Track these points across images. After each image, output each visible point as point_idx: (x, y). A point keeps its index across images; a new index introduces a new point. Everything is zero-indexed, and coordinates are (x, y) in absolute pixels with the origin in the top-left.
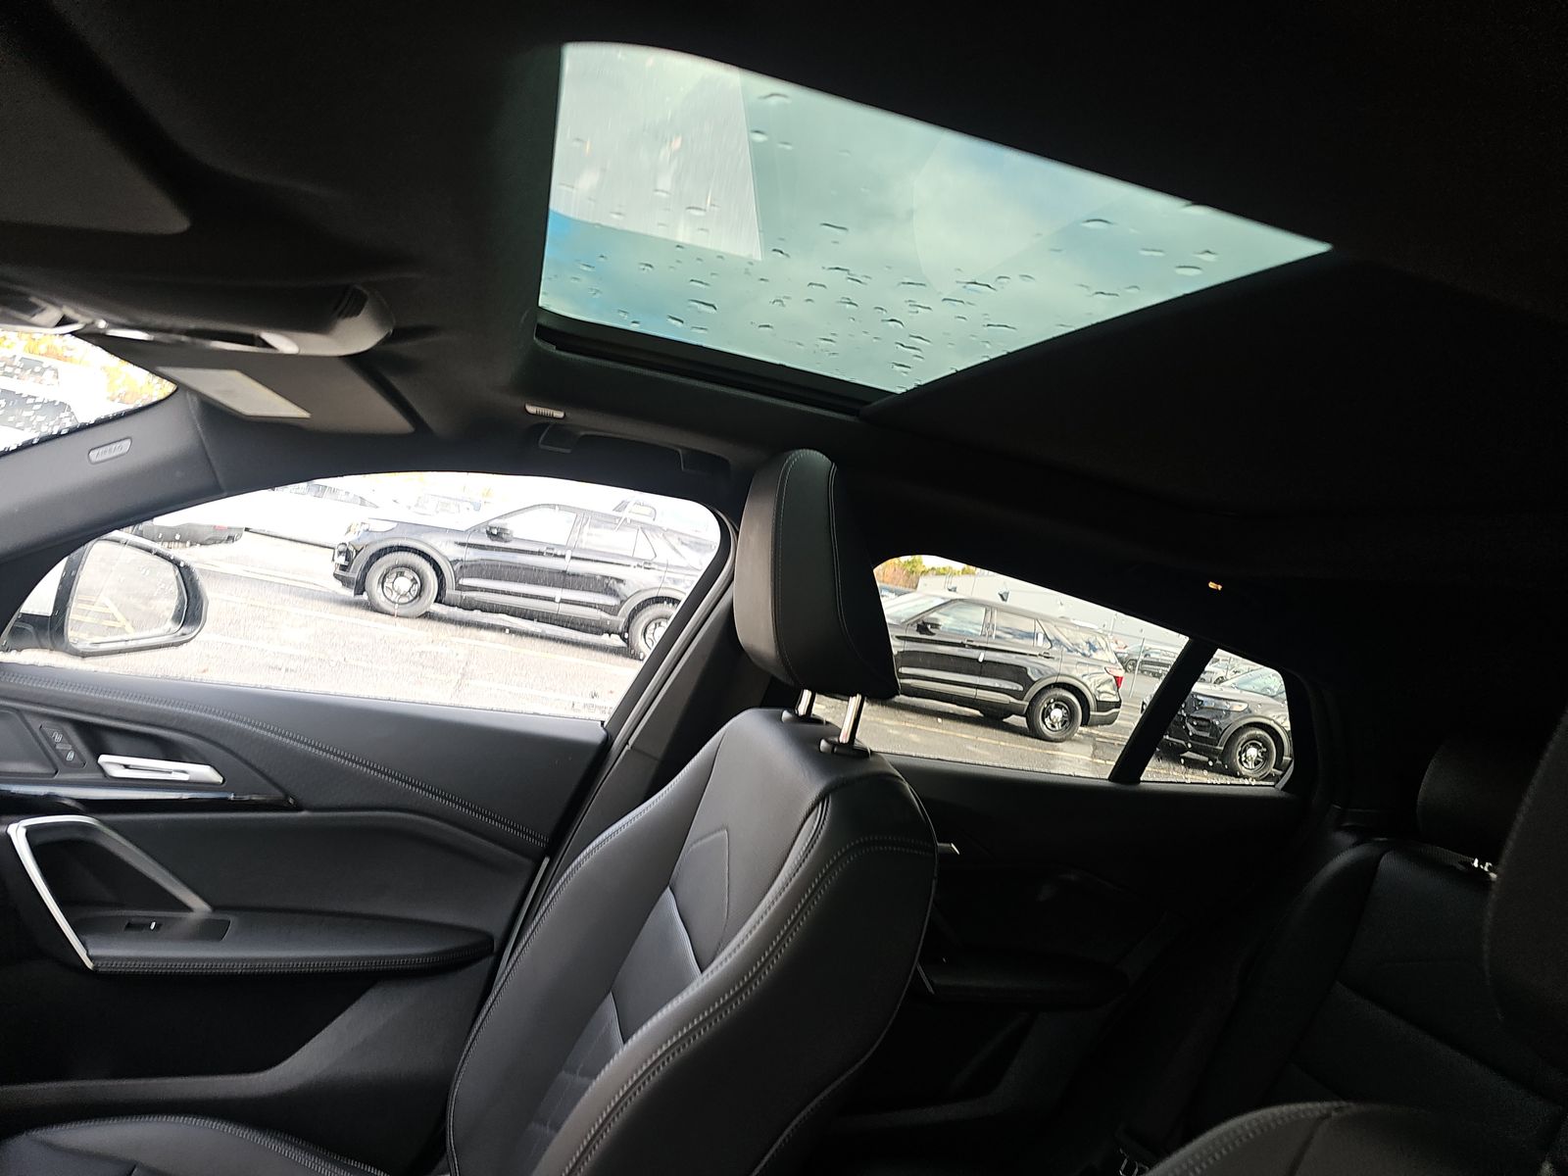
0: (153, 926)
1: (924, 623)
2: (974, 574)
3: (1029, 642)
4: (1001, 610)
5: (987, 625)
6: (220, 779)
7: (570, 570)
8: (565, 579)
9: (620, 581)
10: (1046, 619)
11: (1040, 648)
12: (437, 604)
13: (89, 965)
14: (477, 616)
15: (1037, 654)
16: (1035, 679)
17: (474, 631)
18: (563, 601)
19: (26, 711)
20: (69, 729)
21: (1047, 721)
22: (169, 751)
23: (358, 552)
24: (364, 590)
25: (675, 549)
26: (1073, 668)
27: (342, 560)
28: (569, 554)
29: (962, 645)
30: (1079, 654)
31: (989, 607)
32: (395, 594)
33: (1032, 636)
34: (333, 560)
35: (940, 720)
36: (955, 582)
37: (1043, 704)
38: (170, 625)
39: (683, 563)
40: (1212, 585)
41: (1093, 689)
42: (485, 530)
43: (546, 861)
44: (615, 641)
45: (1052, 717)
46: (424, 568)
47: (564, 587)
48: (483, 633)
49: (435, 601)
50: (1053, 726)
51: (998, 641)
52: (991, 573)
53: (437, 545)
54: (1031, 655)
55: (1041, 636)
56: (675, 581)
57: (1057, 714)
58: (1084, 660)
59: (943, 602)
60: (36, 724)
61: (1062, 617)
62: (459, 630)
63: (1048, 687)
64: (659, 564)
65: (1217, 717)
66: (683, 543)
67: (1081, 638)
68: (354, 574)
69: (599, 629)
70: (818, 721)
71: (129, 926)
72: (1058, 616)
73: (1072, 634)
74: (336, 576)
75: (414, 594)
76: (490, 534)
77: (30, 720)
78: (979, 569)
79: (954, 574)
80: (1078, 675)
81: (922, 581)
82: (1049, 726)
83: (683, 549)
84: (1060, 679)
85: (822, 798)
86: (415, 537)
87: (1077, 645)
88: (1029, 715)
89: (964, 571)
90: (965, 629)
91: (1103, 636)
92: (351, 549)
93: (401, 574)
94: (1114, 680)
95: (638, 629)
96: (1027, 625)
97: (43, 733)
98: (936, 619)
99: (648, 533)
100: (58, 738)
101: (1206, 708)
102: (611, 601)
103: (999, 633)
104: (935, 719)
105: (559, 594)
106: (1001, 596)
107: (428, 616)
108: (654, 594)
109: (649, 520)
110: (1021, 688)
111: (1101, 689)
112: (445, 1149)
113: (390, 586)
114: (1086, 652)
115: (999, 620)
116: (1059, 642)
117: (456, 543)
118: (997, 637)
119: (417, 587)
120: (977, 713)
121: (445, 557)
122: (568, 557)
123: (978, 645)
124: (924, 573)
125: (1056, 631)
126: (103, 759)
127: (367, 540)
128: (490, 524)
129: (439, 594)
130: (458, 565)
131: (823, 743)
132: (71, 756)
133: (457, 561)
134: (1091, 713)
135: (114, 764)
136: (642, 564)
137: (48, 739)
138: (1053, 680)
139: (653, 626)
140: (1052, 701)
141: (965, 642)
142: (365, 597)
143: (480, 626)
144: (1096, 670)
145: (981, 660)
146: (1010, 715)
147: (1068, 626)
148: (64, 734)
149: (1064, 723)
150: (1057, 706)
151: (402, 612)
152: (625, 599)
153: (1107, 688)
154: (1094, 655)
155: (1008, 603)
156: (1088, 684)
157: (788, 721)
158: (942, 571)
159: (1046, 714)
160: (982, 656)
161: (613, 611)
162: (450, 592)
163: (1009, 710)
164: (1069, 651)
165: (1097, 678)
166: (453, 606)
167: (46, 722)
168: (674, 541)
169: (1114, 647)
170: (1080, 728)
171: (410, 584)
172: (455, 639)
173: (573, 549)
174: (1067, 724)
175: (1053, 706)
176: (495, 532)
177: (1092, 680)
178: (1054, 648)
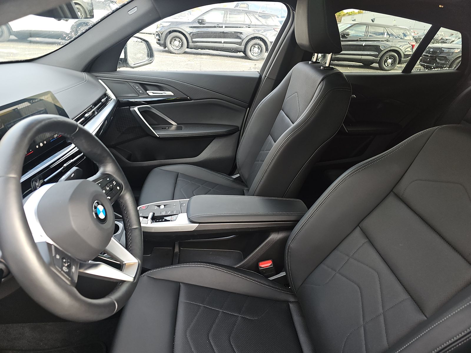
0: (167, 128)
1: (344, 34)
2: (362, 13)
3: (381, 36)
4: (371, 25)
5: (367, 32)
6: (173, 94)
7: (225, 31)
8: (224, 35)
9: (241, 33)
10: (388, 27)
11: (385, 38)
12: (187, 49)
13: (158, 136)
14: (200, 51)
15: (384, 40)
16: (382, 49)
17: (199, 56)
18: (224, 43)
19: (129, 81)
20: (138, 85)
21: (386, 64)
22: (161, 88)
23: (162, 34)
24: (166, 47)
25: (257, 19)
26: (397, 44)
27: (158, 37)
28: (224, 26)
29: (357, 41)
30: (399, 38)
31: (367, 25)
32: (175, 47)
33: (383, 34)
34: (155, 38)
35: (348, 68)
36: (355, 17)
37: (385, 58)
38: (147, 58)
39: (261, 24)
40: (440, 6)
41: (403, 51)
42: (197, 21)
43: (248, 109)
44: (242, 54)
45: (388, 62)
46: (182, 37)
47: (224, 37)
48: (202, 56)
49: (187, 48)
50: (388, 65)
51: (371, 37)
52: (369, 12)
53: (184, 29)
54: (382, 41)
55: (386, 34)
56: (259, 31)
57: (390, 61)
58: (402, 40)
59: (351, 25)
60: (132, 84)
61: (394, 25)
62: (196, 56)
63: (387, 52)
64: (253, 25)
65: (448, 55)
66: (260, 16)
67: (401, 33)
68: (162, 42)
69: (237, 51)
70: (319, 63)
71: (162, 128)
72: (393, 25)
73: (398, 31)
74: (158, 43)
75: (181, 46)
76: (199, 22)
77: (130, 84)
78: (364, 11)
79: (355, 14)
80: (398, 46)
81: (343, 18)
82: (386, 66)
83: (260, 18)
84: (392, 48)
85: (322, 80)
86: (176, 27)
87: (399, 35)
88: (379, 63)
89: (359, 13)
90: (358, 34)
91: (409, 30)
92: (159, 33)
93: (175, 40)
94: (411, 46)
95: (248, 49)
96: (381, 30)
97: (134, 86)
98: (348, 32)
99: (248, 14)
100: (137, 87)
101: (445, 52)
102: (239, 40)
103: (371, 34)
104: (347, 68)
105: (223, 40)
106: (372, 20)
107: (185, 53)
108: (252, 36)
109: (247, 9)
110: (377, 53)
111: (406, 50)
112: (237, 167)
113: (173, 44)
114: (402, 37)
115: (371, 29)
116: (392, 35)
117: (189, 27)
118: (370, 36)
119: (181, 43)
120: (362, 64)
121: (187, 32)
122: (224, 27)
123: (363, 39)
124: (344, 15)
125: (391, 30)
126: (147, 92)
127: (163, 30)
128: (198, 18)
129: (187, 45)
130: (192, 34)
131: (322, 67)
132: (141, 91)
133: (191, 33)
134: (402, 59)
135: (150, 93)
136: (247, 26)
137: (135, 88)
138: (389, 49)
139: (253, 48)
140: (388, 56)
141: (358, 39)
142: (167, 49)
143: (201, 54)
144: (406, 44)
145: (364, 45)
146: (373, 63)
147: (396, 29)
148: (138, 87)
149: (392, 64)
150: (390, 58)
151: (178, 52)
152: (243, 39)
153: (409, 49)
154: (405, 38)
155: (375, 22)
156: (402, 49)
157: (311, 63)
158: (350, 13)
159: (386, 61)
160: (364, 44)
161: (240, 44)
162: (191, 44)
163: (373, 62)
164: (396, 38)
165: (405, 46)
166: (192, 49)
167: (134, 84)
168: (257, 16)
169: (413, 34)
170: (397, 65)
171: (179, 43)
172: (195, 59)
173: (225, 24)
174: (393, 64)
175: (388, 58)
176: (200, 21)
177: (403, 47)
178: (391, 37)
